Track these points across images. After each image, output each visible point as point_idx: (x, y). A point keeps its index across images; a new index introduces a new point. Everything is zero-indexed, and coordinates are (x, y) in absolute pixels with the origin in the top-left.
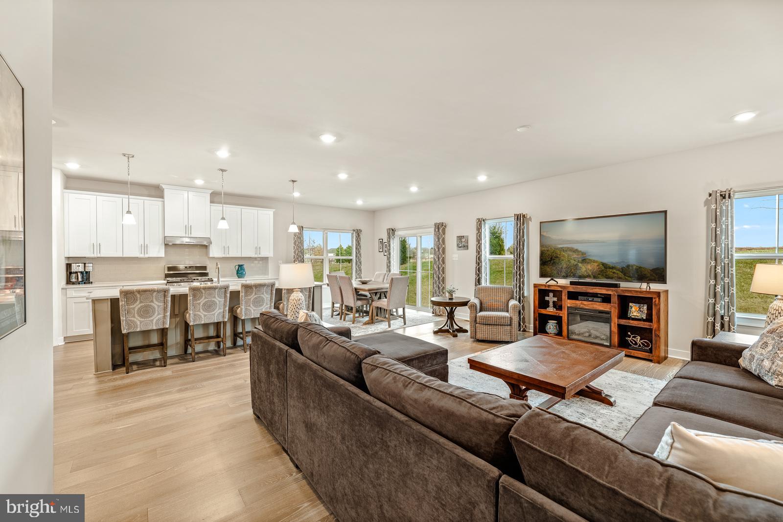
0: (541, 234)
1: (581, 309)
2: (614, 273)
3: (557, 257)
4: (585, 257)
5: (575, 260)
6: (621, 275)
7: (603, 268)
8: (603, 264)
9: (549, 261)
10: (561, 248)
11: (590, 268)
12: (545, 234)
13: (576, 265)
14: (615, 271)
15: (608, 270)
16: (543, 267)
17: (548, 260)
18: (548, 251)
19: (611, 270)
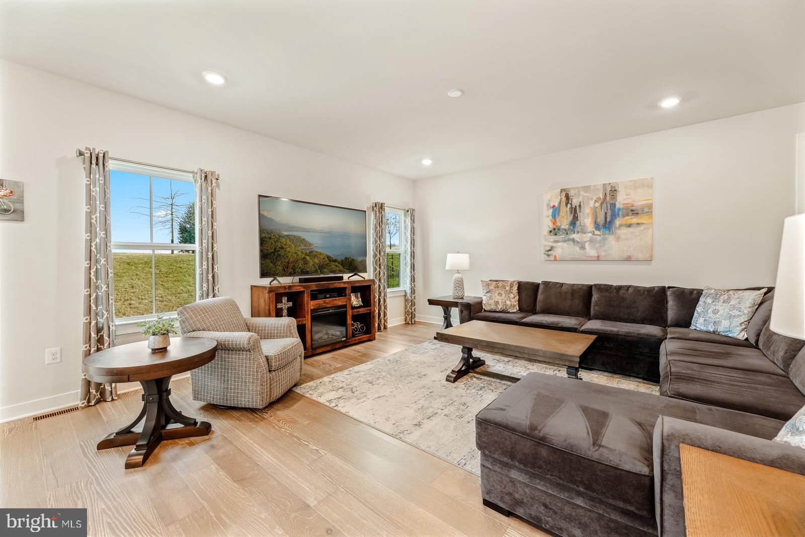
0: (261, 212)
1: (325, 308)
2: (336, 266)
3: (282, 248)
4: (312, 248)
5: (302, 253)
6: (341, 268)
7: (328, 262)
8: (328, 257)
9: (272, 253)
10: (287, 236)
11: (317, 262)
12: (265, 213)
13: (304, 258)
14: (337, 264)
15: (332, 263)
16: (263, 262)
17: (270, 251)
18: (270, 238)
19: (334, 263)
